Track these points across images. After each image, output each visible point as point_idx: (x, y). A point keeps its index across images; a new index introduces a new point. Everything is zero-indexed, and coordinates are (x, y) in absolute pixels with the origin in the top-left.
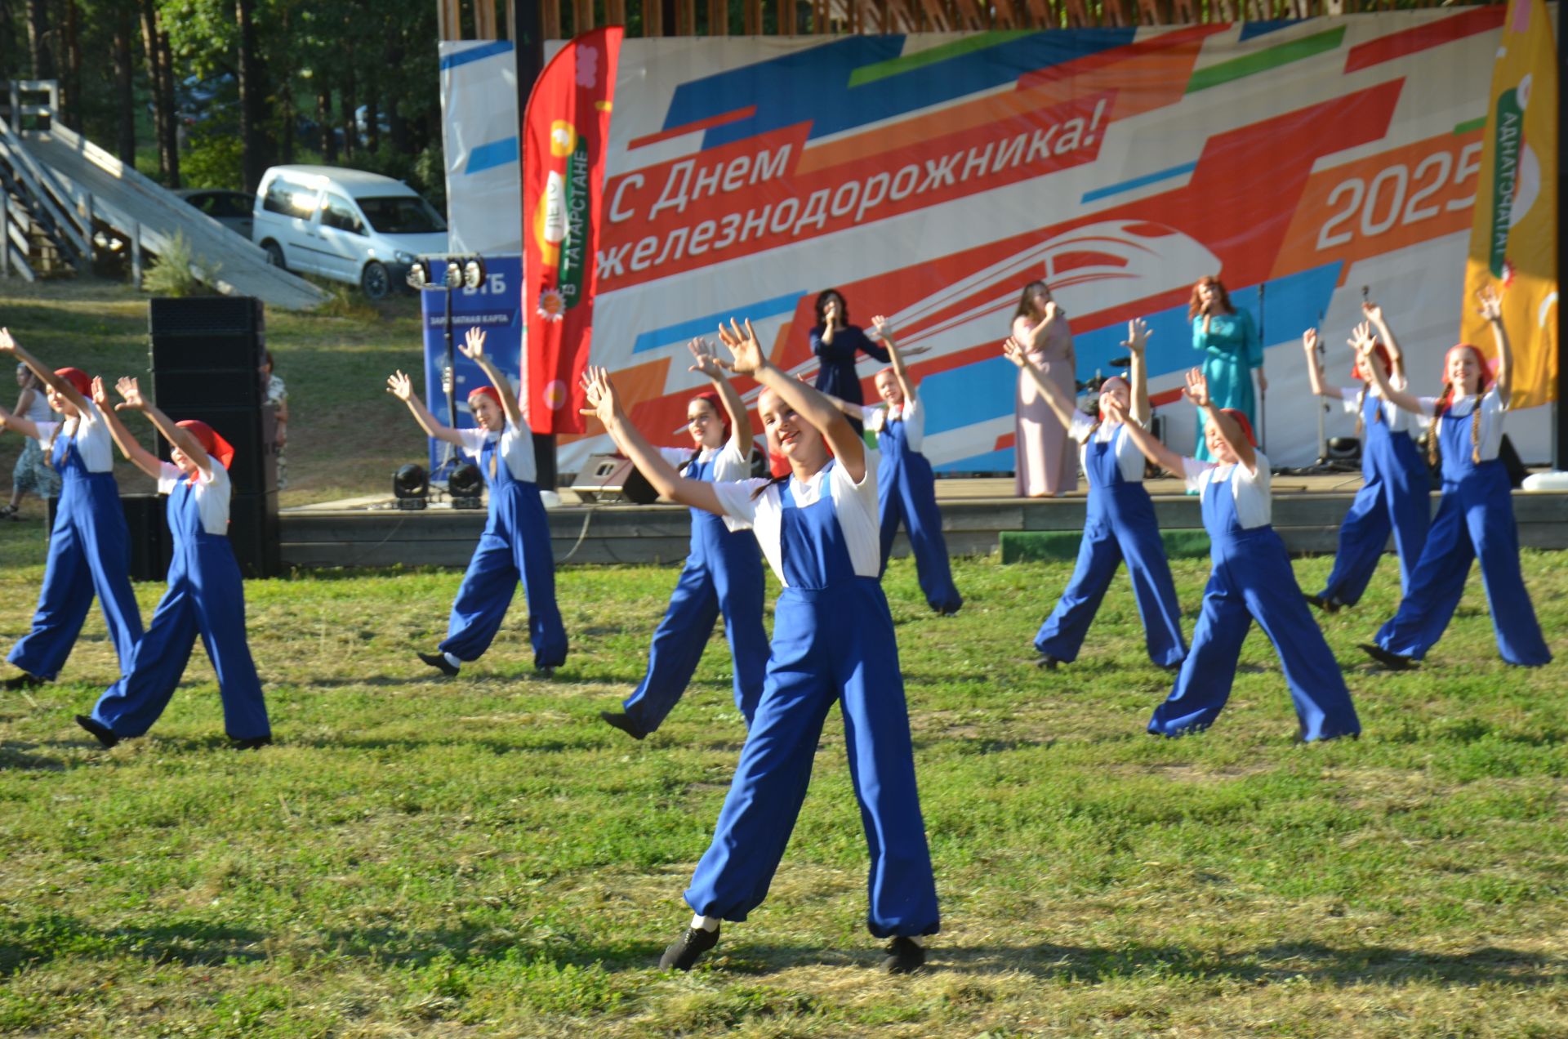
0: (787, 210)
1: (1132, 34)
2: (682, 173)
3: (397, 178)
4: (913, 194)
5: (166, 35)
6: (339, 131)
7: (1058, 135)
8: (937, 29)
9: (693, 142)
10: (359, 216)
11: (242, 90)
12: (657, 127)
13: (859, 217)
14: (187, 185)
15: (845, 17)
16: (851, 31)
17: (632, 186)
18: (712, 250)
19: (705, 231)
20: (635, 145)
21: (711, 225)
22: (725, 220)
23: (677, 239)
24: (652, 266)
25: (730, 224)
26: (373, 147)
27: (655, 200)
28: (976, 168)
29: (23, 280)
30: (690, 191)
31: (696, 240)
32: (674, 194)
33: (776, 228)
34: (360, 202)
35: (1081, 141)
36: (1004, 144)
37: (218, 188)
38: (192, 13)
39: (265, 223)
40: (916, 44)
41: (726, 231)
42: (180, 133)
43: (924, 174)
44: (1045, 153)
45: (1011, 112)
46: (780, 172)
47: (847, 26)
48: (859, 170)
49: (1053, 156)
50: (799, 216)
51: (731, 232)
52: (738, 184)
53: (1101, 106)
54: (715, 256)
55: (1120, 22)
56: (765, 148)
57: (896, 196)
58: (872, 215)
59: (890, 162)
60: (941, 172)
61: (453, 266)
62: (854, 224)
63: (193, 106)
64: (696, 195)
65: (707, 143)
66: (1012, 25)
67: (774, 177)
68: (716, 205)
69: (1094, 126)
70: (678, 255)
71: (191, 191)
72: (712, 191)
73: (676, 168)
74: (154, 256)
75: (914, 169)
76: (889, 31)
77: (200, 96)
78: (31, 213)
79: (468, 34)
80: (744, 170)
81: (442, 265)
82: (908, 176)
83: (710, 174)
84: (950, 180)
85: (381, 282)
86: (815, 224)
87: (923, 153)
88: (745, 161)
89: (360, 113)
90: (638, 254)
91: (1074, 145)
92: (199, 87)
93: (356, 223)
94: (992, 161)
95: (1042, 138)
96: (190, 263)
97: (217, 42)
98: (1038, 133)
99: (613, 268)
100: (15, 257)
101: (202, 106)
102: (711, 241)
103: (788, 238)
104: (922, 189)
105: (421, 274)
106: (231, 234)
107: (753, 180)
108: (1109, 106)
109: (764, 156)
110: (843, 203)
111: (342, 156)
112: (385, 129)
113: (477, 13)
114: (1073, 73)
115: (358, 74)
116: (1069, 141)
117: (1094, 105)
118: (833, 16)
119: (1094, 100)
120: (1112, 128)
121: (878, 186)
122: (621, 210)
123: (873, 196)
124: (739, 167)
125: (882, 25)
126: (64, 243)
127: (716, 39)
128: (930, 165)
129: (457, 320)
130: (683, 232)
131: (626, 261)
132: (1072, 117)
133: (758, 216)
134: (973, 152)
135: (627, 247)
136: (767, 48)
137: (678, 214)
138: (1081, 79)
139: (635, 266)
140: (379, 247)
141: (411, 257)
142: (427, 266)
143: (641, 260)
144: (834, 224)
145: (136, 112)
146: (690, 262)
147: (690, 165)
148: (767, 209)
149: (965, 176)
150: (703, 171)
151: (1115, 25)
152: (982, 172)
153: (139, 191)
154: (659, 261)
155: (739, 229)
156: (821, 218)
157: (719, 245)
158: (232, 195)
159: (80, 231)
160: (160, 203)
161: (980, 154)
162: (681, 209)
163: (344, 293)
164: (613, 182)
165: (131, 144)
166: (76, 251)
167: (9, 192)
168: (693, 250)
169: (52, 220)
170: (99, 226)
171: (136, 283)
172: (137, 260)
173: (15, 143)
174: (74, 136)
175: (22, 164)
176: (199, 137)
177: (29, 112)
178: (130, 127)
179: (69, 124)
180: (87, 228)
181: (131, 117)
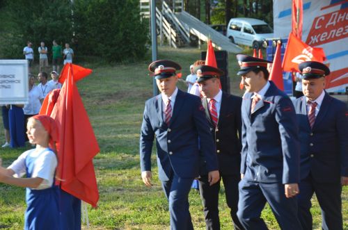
2: (334, 16)
6: (249, 9)
9: (338, 7)
10: (252, 30)
12: (328, 4)
14: (212, 24)
17: (322, 19)
18: (342, 35)
19: (340, 30)
20: (322, 9)
21: (342, 29)
22: (346, 27)
23: (333, 33)
24: (326, 40)
26: (257, 12)
27: (327, 22)
29: (174, 47)
30: (336, 20)
31: (338, 33)
32: (332, 21)
34: (253, 26)
37: (219, 24)
39: (230, 32)
41: (346, 30)
42: (211, 11)
54: (343, 37)
61: (274, 41)
63: (214, 5)
64: (338, 21)
65: (342, 8)
68: (343, 23)
70: (333, 36)
71: (213, 26)
72: (342, 20)
73: (333, 14)
74: (204, 42)
78: (176, 32)
81: (271, 41)
83: (342, 15)
85: (257, 46)
89: (254, 4)
90: (322, 37)
93: (251, 32)
99: (315, 41)
100: (173, 43)
101: (217, 4)
102: (342, 33)
105: (266, 44)
106: (222, 36)
111: (249, 15)
112: (260, 8)
122: (318, 25)
126: (183, 39)
130: (334, 31)
131: (319, 39)
135: (319, 35)
139: (321, 40)
140: (257, 37)
142: (268, 42)
145: (201, 6)
146: (336, 38)
147: (337, 14)
150: (340, 15)
157: (344, 34)
158: (222, 26)
159: (187, 36)
160: (205, 28)
162: (334, 25)
163: (248, 49)
164: (316, 19)
165: (199, 15)
166: (186, 41)
167: (172, 27)
168: (337, 35)
169: (181, 34)
170: (191, 35)
171: (199, 48)
172: (199, 43)
173: (173, 15)
174: (187, 13)
175: (175, 20)
176: (215, 12)
177: (177, 8)
178: (199, 11)
179: (186, 10)
180: (189, 35)
181: (199, 8)
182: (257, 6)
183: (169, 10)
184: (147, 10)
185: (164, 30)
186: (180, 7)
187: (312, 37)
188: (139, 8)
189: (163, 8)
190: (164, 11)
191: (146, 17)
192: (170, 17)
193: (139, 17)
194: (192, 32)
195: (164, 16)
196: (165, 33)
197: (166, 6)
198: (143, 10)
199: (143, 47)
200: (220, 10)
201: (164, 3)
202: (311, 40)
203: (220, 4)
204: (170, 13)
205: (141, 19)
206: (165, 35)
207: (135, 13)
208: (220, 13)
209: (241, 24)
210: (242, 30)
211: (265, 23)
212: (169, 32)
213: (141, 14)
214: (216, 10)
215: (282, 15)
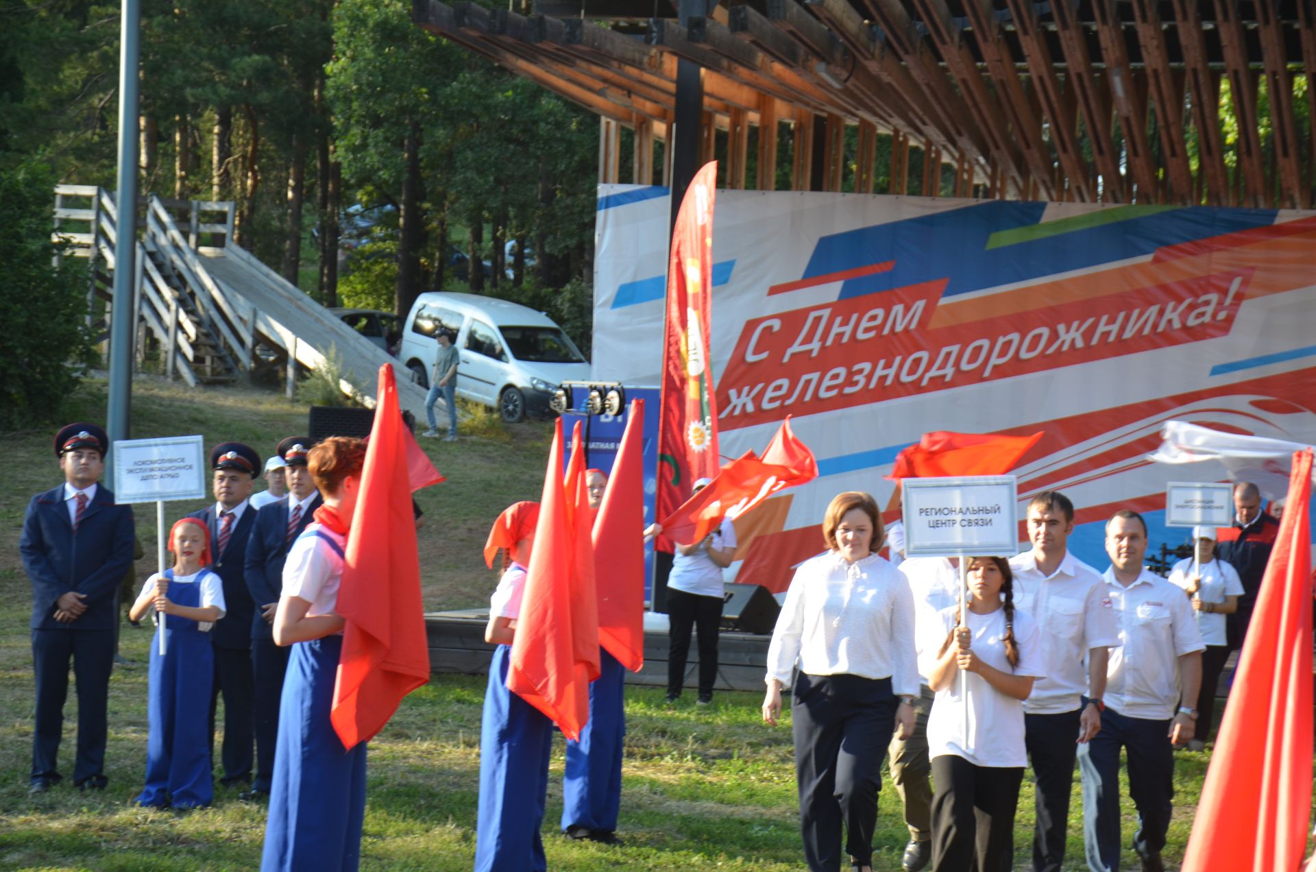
0: (917, 362)
1: (1274, 215)
2: (818, 319)
3: (540, 310)
4: (1042, 354)
5: (338, 165)
6: (487, 263)
7: (1191, 307)
8: (1077, 198)
9: (831, 291)
10: (500, 343)
11: (401, 221)
12: (798, 276)
13: (987, 374)
14: (342, 304)
15: (988, 184)
16: (994, 196)
17: (770, 328)
18: (841, 394)
19: (836, 376)
20: (774, 291)
21: (842, 371)
22: (856, 368)
23: (808, 382)
24: (782, 406)
25: (861, 371)
26: (518, 280)
27: (790, 345)
28: (1106, 334)
29: (186, 384)
30: (824, 338)
31: (826, 384)
32: (808, 340)
33: (905, 378)
34: (503, 329)
35: (1214, 316)
36: (1136, 312)
37: (370, 309)
38: (364, 146)
39: (414, 345)
40: (1054, 212)
41: (856, 378)
42: (341, 257)
43: (1054, 336)
44: (1177, 325)
45: (1146, 284)
46: (913, 326)
47: (988, 193)
48: (990, 329)
49: (1185, 328)
50: (927, 370)
51: (861, 379)
52: (872, 334)
53: (1237, 282)
54: (843, 401)
55: (1262, 205)
56: (901, 301)
57: (1024, 355)
58: (999, 372)
59: (1022, 323)
60: (1071, 335)
61: (595, 394)
62: (983, 380)
63: (355, 232)
64: (829, 342)
65: (844, 294)
66: (1153, 200)
67: (906, 330)
68: (849, 353)
69: (1228, 301)
70: (808, 398)
71: (347, 312)
72: (845, 339)
73: (813, 315)
74: (308, 370)
75: (1045, 331)
76: (1030, 199)
77: (363, 224)
78: (198, 324)
79: (625, 178)
80: (878, 322)
81: (584, 392)
82: (1039, 336)
83: (845, 323)
84: (1080, 344)
85: (516, 406)
86: (944, 376)
87: (1054, 316)
88: (880, 312)
90: (769, 394)
91: (1207, 319)
92: (362, 215)
93: (498, 348)
94: (1122, 329)
95: (1174, 310)
96: (340, 377)
97: (384, 174)
98: (1171, 305)
99: (744, 405)
100: (181, 364)
101: (366, 232)
102: (841, 387)
103: (916, 388)
104: (1051, 351)
105: (564, 399)
106: (382, 353)
107: (886, 331)
108: (1245, 283)
109: (898, 309)
110: (972, 359)
111: (487, 284)
112: (530, 263)
113: (636, 159)
114: (1211, 250)
115: (512, 212)
116: (1203, 314)
117: (1231, 281)
118: (976, 181)
119: (1230, 277)
120: (1245, 304)
121: (1009, 343)
122: (756, 352)
123: (1002, 354)
124: (874, 318)
125: (1023, 192)
126: (224, 352)
127: (862, 196)
128: (1061, 328)
129: (592, 446)
130: (815, 376)
131: (757, 399)
132: (1206, 292)
133: (888, 366)
134: (1105, 318)
135: (760, 386)
136: (909, 208)
137: (811, 359)
138: (1216, 256)
140: (519, 373)
141: (547, 384)
143: (772, 400)
144: (962, 378)
145: (303, 235)
146: (819, 405)
147: (826, 313)
148: (898, 359)
149: (1094, 342)
150: (838, 320)
151: (1257, 205)
152: (1112, 338)
153: (299, 308)
154: (788, 402)
155: (869, 377)
156: (949, 371)
157: (848, 390)
158: (383, 317)
159: (242, 342)
160: (317, 320)
161: (1112, 321)
162: (814, 354)
163: (481, 414)
164: (751, 326)
165: (295, 265)
166: (237, 360)
167: (181, 302)
168: (823, 394)
169: (218, 332)
170: (260, 338)
171: (289, 393)
172: (291, 372)
173: (189, 256)
174: (245, 254)
175: (195, 276)
176: (358, 261)
177: (206, 229)
178: (296, 249)
179: (241, 243)
180: (249, 340)
181: (298, 239)
182: (519, 256)
183: (175, 233)
184: (83, 226)
185: (146, 312)
186: (220, 229)
187: (733, 393)
188: (50, 218)
189: (152, 226)
190: (154, 237)
191: (80, 253)
192: (179, 263)
193: (49, 249)
194: (263, 329)
195: (152, 255)
196: (152, 323)
197: (165, 217)
198: (67, 225)
199: (60, 367)
200: (379, 255)
201: (156, 205)
202: (728, 401)
203: (378, 232)
204: (176, 247)
205: (55, 262)
206: (149, 332)
207: (34, 234)
208: (377, 268)
209: (461, 316)
210: (462, 340)
211: (550, 324)
212: (168, 319)
213: (55, 239)
214: (362, 253)
215: (626, 296)
